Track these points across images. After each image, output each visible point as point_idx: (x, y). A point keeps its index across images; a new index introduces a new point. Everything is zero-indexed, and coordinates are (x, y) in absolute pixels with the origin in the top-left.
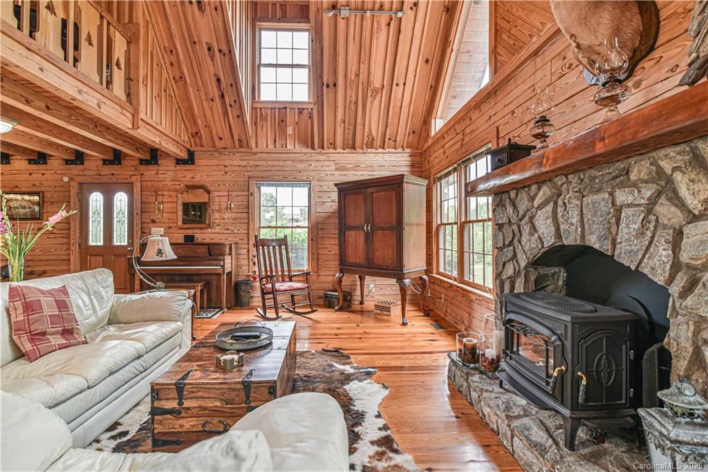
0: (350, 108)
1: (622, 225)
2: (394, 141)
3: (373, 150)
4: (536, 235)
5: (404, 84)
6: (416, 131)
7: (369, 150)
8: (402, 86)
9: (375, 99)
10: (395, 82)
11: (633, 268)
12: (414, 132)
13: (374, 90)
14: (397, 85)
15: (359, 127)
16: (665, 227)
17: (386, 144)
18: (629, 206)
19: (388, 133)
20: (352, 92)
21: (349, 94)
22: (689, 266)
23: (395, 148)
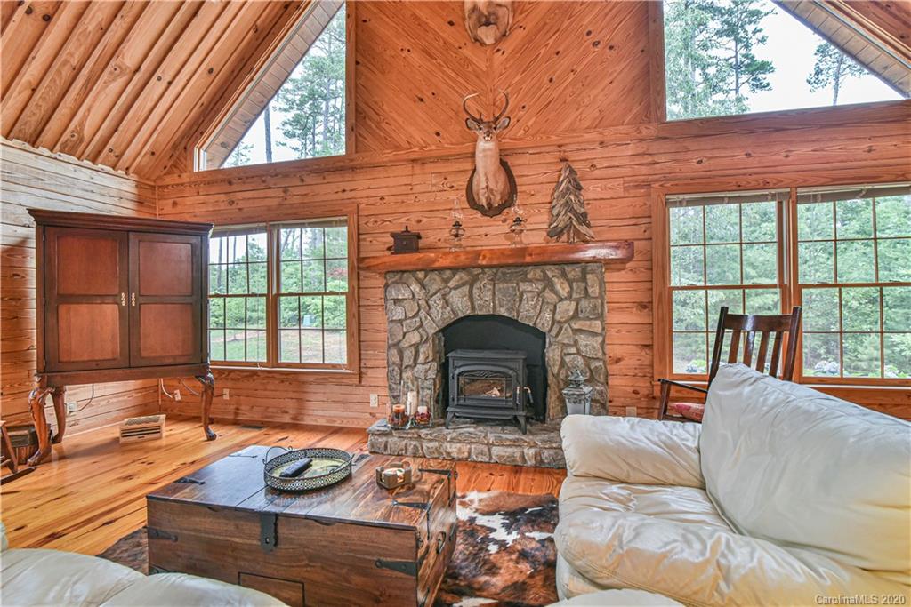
0: (59, 72)
1: (524, 302)
2: (117, 156)
3: (73, 159)
4: (449, 309)
5: (170, 83)
6: (157, 154)
7: (65, 157)
8: (165, 84)
9: (114, 80)
10: (158, 73)
11: (531, 325)
12: (153, 153)
13: (120, 67)
14: (159, 79)
15: (64, 110)
16: (548, 303)
17: (102, 155)
18: (528, 292)
19: (113, 140)
20: (76, 49)
21: (70, 47)
22: (559, 322)
23: (114, 168)
